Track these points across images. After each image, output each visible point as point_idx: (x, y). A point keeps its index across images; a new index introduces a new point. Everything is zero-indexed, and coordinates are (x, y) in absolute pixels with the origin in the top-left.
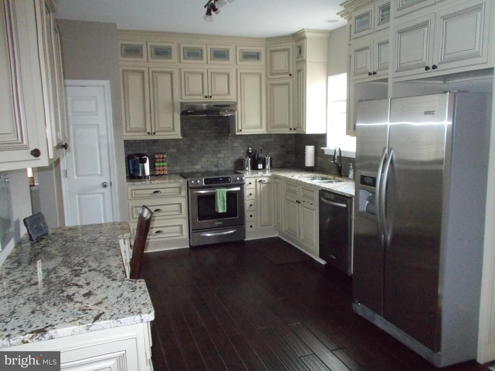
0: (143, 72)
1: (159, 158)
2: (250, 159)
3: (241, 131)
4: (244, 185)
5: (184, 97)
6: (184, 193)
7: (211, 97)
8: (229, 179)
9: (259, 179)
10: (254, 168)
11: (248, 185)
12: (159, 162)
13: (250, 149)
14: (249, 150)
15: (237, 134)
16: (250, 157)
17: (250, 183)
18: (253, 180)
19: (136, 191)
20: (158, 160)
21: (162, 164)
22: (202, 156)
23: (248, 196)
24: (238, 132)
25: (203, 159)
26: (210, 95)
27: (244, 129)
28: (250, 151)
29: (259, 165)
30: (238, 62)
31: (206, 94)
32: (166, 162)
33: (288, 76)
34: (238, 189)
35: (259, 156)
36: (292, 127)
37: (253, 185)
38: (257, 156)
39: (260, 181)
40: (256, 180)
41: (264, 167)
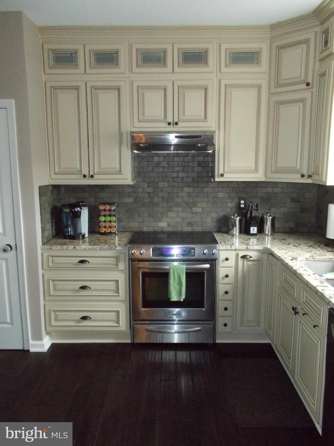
0: (77, 88)
1: (105, 210)
2: (238, 218)
3: (222, 175)
4: (217, 261)
5: (137, 124)
6: (122, 266)
7: (177, 124)
8: (192, 251)
9: (241, 254)
10: (245, 231)
11: (223, 261)
12: (105, 216)
13: (242, 202)
14: (240, 204)
15: (217, 179)
16: (238, 215)
17: (227, 259)
18: (232, 255)
19: (54, 258)
20: (103, 213)
21: (109, 218)
22: (170, 209)
23: (223, 278)
24: (219, 177)
25: (171, 214)
26: (176, 120)
27: (227, 173)
28: (242, 206)
29: (252, 228)
30: (223, 69)
31: (170, 120)
32: (115, 216)
33: (304, 86)
34: (208, 266)
35: (253, 215)
36: (305, 172)
37: (232, 262)
38: (249, 215)
39: (244, 257)
40: (237, 255)
41: (261, 230)
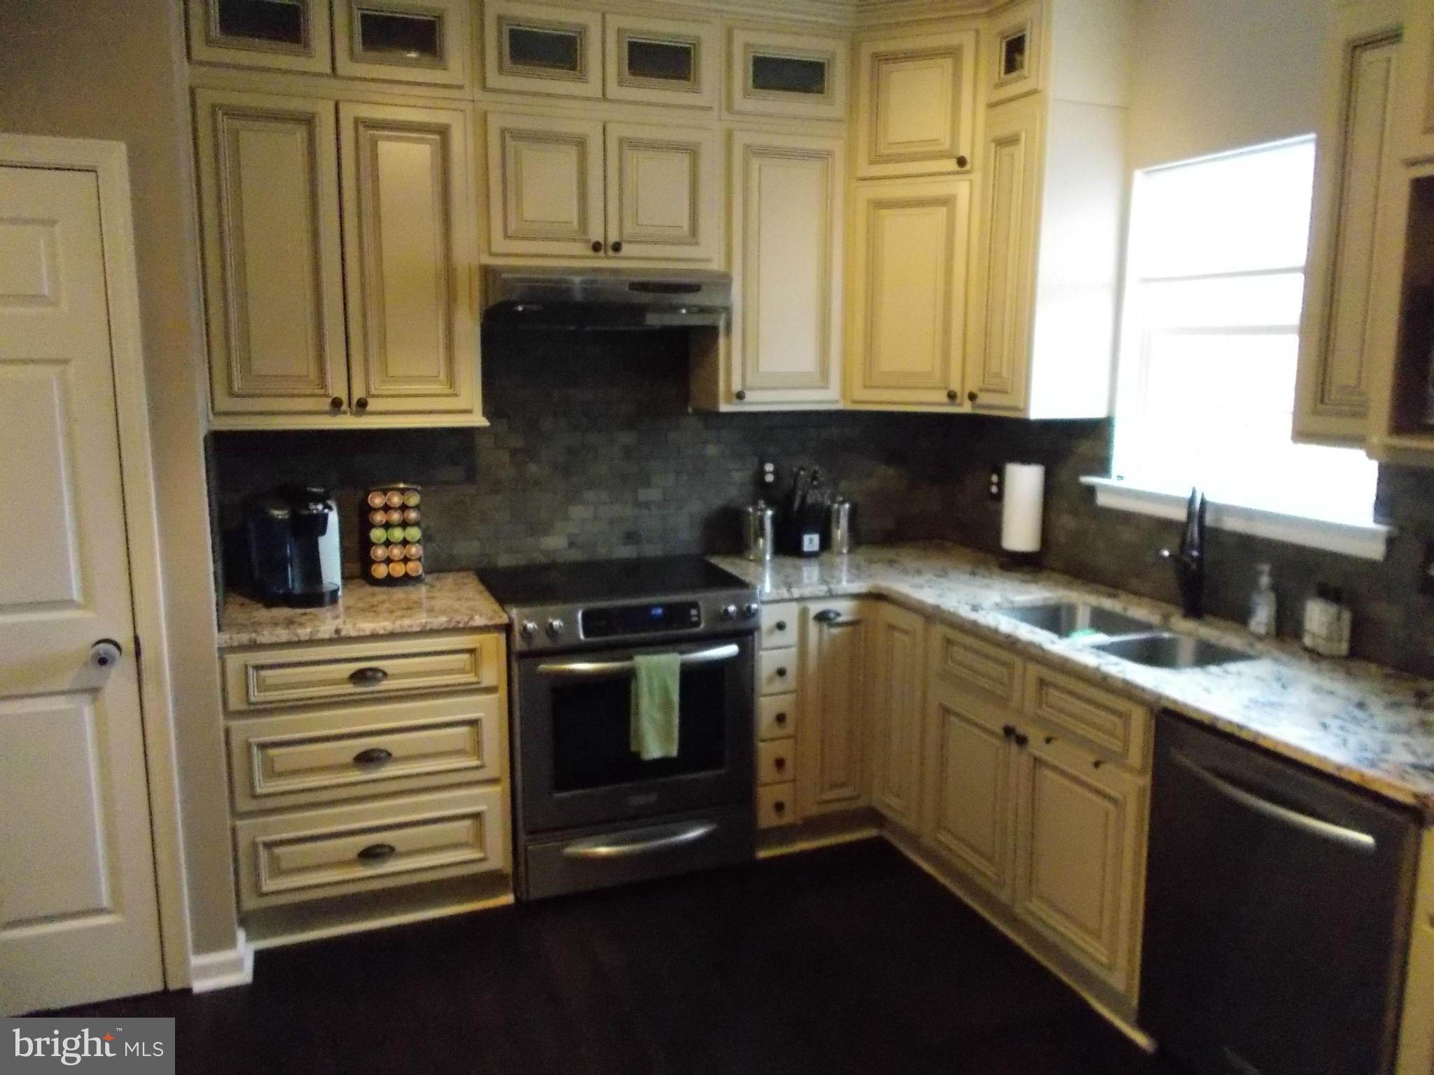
0: (308, 121)
1: (387, 508)
2: (769, 513)
3: (740, 396)
4: (756, 634)
5: (500, 245)
6: (493, 672)
7: (617, 247)
8: (694, 612)
9: (815, 608)
10: (787, 546)
11: (771, 632)
12: (387, 526)
13: (769, 467)
14: (763, 473)
15: (724, 408)
16: (770, 504)
17: (781, 626)
18: (789, 613)
19: (264, 673)
20: (379, 517)
21: (398, 534)
22: (573, 497)
23: (771, 680)
24: (729, 401)
25: (577, 512)
26: (613, 237)
27: (753, 389)
28: (770, 478)
29: (806, 538)
30: (739, 102)
31: (596, 234)
32: (416, 524)
33: (952, 165)
34: (731, 650)
35: (810, 500)
36: (955, 386)
37: (791, 635)
38: (797, 504)
39: (822, 617)
40: (804, 613)
41: (826, 543)
